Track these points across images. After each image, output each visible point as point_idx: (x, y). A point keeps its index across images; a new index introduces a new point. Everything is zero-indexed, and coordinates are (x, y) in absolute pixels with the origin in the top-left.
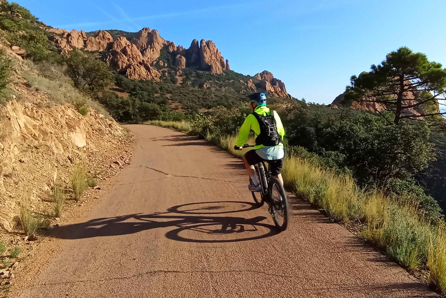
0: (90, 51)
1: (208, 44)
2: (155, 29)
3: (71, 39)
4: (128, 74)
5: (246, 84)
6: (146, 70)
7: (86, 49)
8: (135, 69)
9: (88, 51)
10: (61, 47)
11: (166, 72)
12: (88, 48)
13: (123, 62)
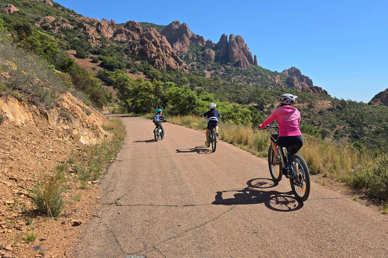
0: (119, 41)
1: (237, 38)
2: (186, 23)
3: (101, 28)
4: (157, 64)
5: (273, 80)
6: (175, 61)
7: (115, 39)
8: (163, 60)
9: (117, 41)
10: (88, 34)
11: (195, 65)
12: (117, 38)
13: (152, 52)
